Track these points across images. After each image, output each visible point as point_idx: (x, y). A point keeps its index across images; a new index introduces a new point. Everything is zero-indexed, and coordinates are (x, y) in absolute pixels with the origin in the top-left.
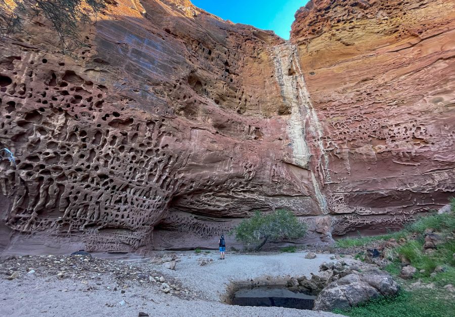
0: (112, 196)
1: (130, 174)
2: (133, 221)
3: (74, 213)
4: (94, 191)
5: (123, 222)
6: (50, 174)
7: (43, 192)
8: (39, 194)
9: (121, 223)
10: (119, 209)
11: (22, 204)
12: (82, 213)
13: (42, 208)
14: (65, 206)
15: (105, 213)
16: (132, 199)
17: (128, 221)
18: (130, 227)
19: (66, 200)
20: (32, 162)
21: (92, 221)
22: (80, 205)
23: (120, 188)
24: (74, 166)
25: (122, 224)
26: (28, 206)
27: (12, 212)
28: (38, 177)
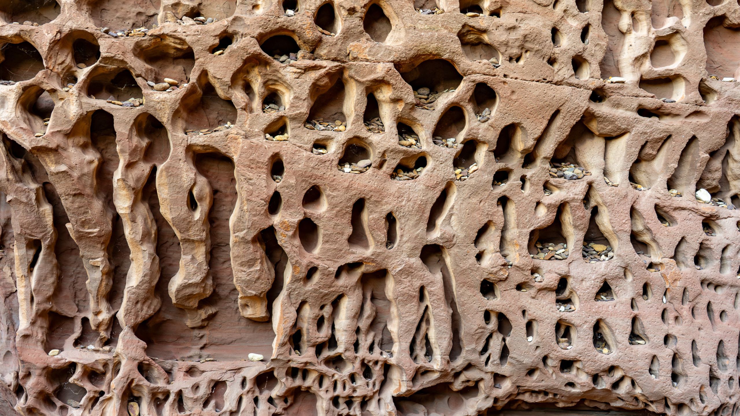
0: (503, 201)
1: (585, 33)
2: (675, 359)
3: (320, 322)
4: (393, 176)
5: (612, 369)
6: (137, 92)
7: (133, 207)
8: (117, 219)
9: (595, 378)
10: (563, 282)
11: (58, 289)
12: (364, 324)
13: (156, 303)
14: (265, 286)
15: (487, 315)
16: (633, 211)
17: (643, 364)
18: (665, 401)
19: (259, 252)
20: (27, 26)
21: (426, 372)
22: (338, 275)
23: (539, 140)
24: (248, 19)
25: (605, 383)
26: (86, 300)
27: (26, 337)
28: (82, 119)
